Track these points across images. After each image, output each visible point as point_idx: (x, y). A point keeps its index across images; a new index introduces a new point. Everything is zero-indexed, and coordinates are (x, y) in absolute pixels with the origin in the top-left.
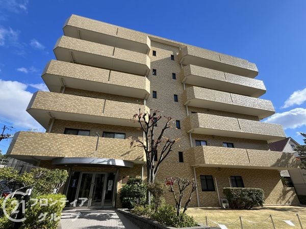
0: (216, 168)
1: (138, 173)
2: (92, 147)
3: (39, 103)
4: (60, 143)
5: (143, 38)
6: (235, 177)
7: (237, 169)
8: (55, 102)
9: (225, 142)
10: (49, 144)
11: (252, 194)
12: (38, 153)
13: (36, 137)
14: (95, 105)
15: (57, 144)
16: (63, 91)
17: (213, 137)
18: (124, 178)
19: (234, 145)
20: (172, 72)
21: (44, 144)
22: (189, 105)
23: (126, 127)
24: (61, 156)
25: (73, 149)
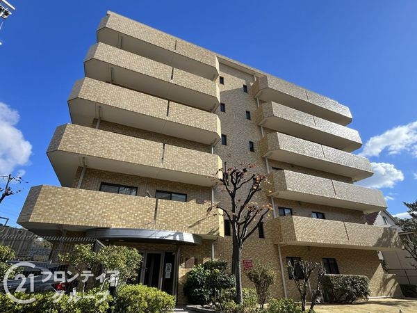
0: (305, 247)
1: (206, 253)
2: (148, 214)
3: (70, 143)
4: (103, 205)
5: (211, 58)
6: (328, 259)
7: (330, 248)
8: (93, 143)
9: (314, 211)
10: (88, 207)
11: (356, 283)
12: (71, 221)
13: (66, 195)
14: (150, 152)
15: (99, 207)
16: (97, 126)
17: (300, 204)
18: (187, 259)
19: (326, 215)
20: (245, 109)
21: (79, 206)
22: (270, 158)
23: (187, 184)
24: (105, 226)
25: (122, 216)
